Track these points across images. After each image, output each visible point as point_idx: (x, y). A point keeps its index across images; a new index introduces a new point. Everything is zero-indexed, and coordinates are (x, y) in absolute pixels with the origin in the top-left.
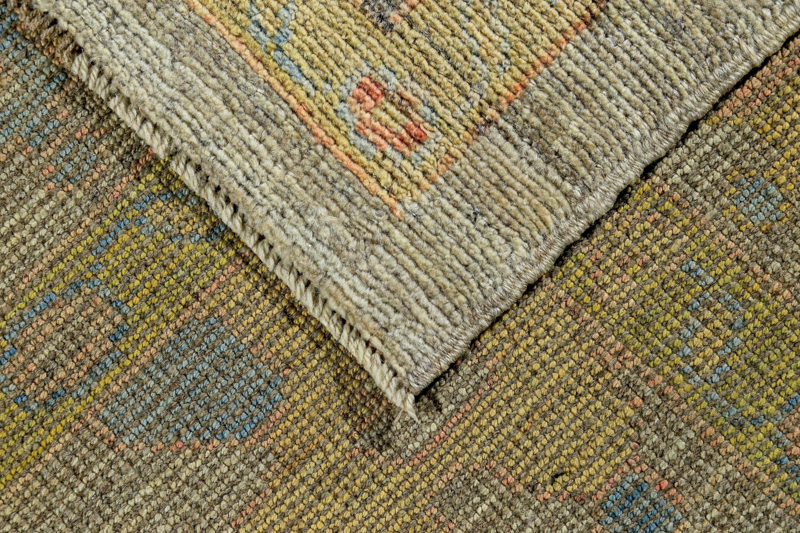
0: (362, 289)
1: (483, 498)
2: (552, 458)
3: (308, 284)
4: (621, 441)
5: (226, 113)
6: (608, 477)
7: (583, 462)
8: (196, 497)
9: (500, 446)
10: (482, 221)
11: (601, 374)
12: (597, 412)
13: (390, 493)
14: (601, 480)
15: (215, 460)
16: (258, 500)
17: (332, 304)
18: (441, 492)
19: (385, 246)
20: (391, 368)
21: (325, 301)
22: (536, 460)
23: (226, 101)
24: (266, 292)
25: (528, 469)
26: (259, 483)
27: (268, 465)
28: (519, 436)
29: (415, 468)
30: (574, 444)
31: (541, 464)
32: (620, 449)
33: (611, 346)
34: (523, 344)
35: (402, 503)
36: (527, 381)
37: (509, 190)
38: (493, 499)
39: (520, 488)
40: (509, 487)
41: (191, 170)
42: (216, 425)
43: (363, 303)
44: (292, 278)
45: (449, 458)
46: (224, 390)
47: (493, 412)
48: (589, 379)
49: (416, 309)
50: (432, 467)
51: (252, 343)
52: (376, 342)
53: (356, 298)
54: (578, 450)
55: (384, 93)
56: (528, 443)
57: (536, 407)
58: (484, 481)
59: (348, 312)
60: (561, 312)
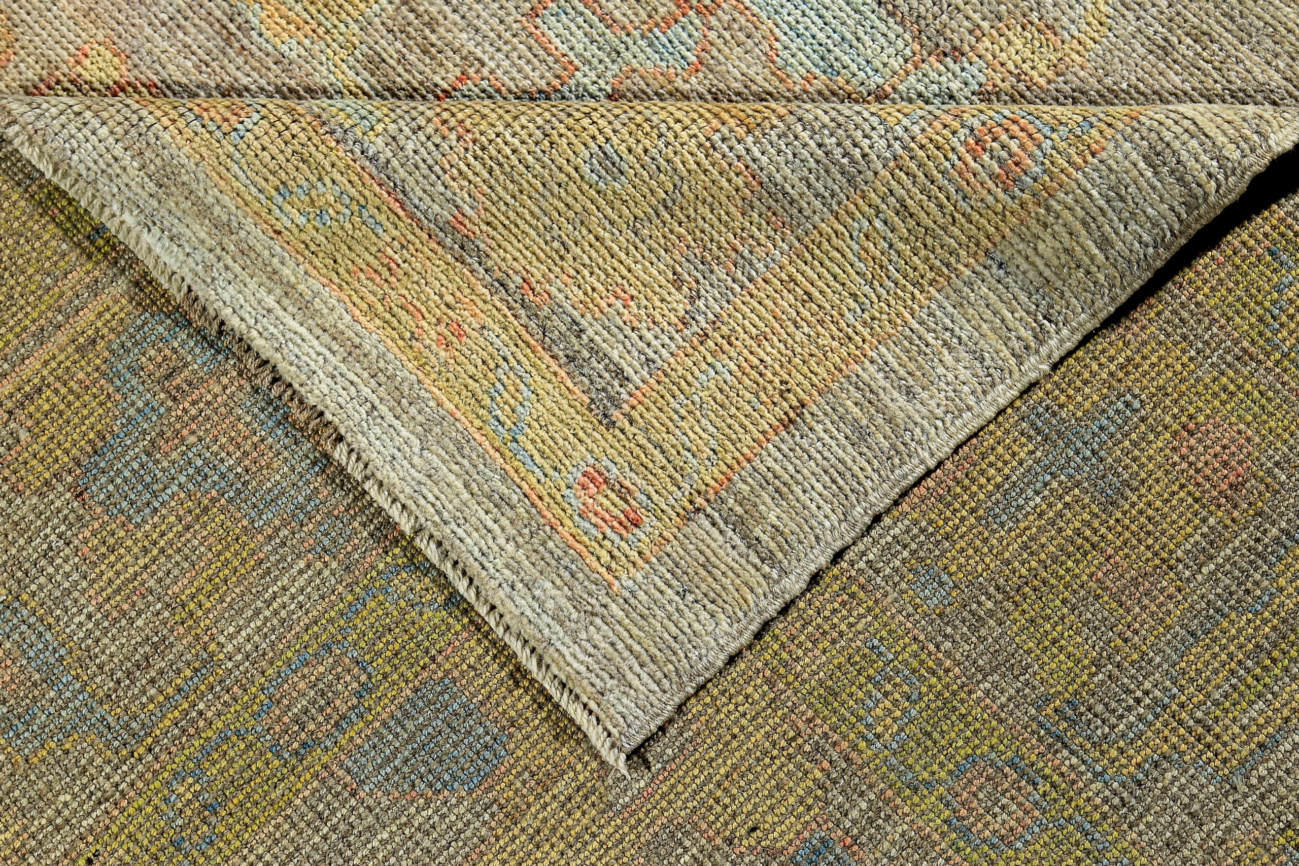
0: (581, 656)
1: (686, 850)
2: (749, 814)
3: (533, 650)
4: (810, 801)
5: (466, 496)
6: (798, 833)
7: (776, 819)
8: (427, 843)
9: (702, 802)
10: (690, 598)
11: (794, 739)
12: (789, 774)
13: (602, 844)
14: (792, 836)
15: (445, 809)
16: (483, 847)
17: (554, 669)
18: (649, 843)
19: (603, 618)
20: (605, 729)
21: (548, 667)
22: (734, 816)
23: (466, 486)
24: (495, 657)
25: (726, 824)
26: (484, 831)
27: (493, 815)
28: (719, 793)
29: (625, 821)
30: (768, 802)
31: (739, 819)
32: (809, 808)
33: (803, 713)
34: (725, 710)
35: (612, 853)
36: (727, 744)
37: (715, 571)
38: (695, 851)
39: (719, 841)
40: (710, 839)
41: (433, 546)
42: (447, 777)
43: (582, 669)
44: (519, 644)
45: (656, 812)
46: (455, 745)
47: (696, 772)
48: (783, 743)
49: (630, 676)
50: (640, 821)
51: (482, 703)
52: (592, 705)
53: (576, 665)
54: (772, 808)
55: (606, 481)
56: (727, 801)
57: (735, 768)
58: (687, 834)
59: (568, 677)
60: (759, 681)
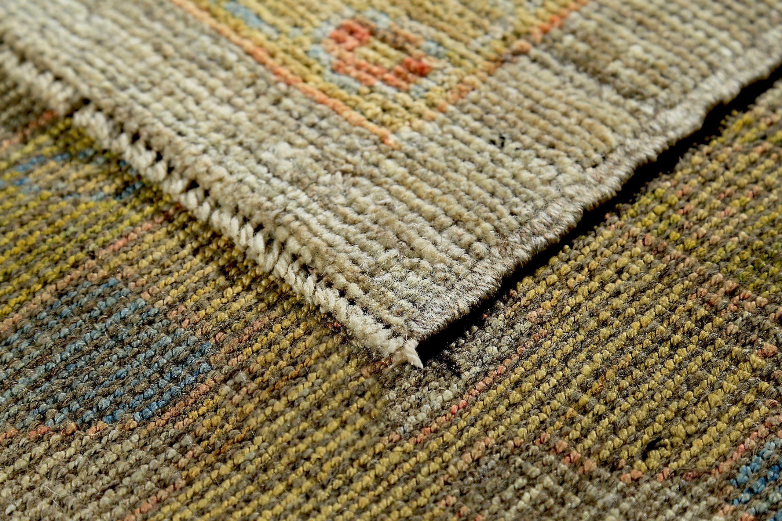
0: (336, 223)
1: (532, 482)
2: (642, 426)
3: (259, 228)
4: (750, 398)
5: (155, 59)
6: (735, 444)
7: (692, 428)
8: (61, 491)
9: (557, 414)
11: (708, 319)
12: (705, 365)
13: (379, 479)
14: (723, 447)
15: (97, 446)
16: (163, 494)
17: (293, 245)
18: (463, 475)
19: (371, 177)
20: (379, 320)
21: (283, 245)
22: (615, 429)
23: (158, 49)
24: (195, 252)
25: (601, 440)
26: (166, 472)
27: (184, 451)
28: (585, 398)
29: (420, 445)
30: (674, 405)
31: (624, 434)
32: (750, 408)
33: (719, 284)
34: (584, 289)
35: (399, 491)
36: (591, 334)
38: (548, 481)
39: (591, 464)
40: (575, 465)
41: (100, 118)
42: (104, 403)
43: (338, 240)
44: (235, 222)
45: (474, 430)
46: (122, 362)
47: (542, 373)
48: (689, 324)
49: (418, 242)
50: (446, 446)
51: (171, 306)
52: (355, 290)
53: (327, 235)
54: (681, 413)
55: (373, 33)
56: (600, 408)
57: (609, 362)
58: (533, 459)
59: (316, 252)
60: (638, 249)
